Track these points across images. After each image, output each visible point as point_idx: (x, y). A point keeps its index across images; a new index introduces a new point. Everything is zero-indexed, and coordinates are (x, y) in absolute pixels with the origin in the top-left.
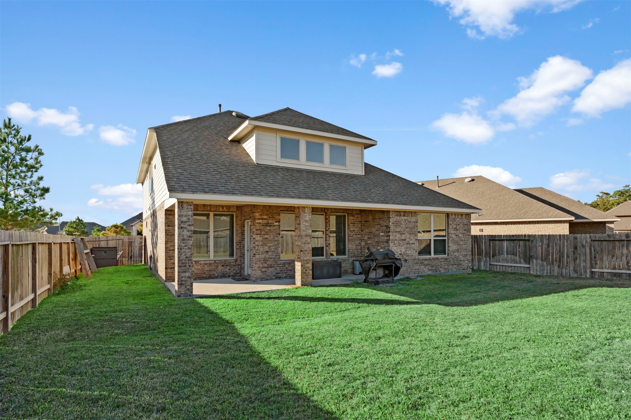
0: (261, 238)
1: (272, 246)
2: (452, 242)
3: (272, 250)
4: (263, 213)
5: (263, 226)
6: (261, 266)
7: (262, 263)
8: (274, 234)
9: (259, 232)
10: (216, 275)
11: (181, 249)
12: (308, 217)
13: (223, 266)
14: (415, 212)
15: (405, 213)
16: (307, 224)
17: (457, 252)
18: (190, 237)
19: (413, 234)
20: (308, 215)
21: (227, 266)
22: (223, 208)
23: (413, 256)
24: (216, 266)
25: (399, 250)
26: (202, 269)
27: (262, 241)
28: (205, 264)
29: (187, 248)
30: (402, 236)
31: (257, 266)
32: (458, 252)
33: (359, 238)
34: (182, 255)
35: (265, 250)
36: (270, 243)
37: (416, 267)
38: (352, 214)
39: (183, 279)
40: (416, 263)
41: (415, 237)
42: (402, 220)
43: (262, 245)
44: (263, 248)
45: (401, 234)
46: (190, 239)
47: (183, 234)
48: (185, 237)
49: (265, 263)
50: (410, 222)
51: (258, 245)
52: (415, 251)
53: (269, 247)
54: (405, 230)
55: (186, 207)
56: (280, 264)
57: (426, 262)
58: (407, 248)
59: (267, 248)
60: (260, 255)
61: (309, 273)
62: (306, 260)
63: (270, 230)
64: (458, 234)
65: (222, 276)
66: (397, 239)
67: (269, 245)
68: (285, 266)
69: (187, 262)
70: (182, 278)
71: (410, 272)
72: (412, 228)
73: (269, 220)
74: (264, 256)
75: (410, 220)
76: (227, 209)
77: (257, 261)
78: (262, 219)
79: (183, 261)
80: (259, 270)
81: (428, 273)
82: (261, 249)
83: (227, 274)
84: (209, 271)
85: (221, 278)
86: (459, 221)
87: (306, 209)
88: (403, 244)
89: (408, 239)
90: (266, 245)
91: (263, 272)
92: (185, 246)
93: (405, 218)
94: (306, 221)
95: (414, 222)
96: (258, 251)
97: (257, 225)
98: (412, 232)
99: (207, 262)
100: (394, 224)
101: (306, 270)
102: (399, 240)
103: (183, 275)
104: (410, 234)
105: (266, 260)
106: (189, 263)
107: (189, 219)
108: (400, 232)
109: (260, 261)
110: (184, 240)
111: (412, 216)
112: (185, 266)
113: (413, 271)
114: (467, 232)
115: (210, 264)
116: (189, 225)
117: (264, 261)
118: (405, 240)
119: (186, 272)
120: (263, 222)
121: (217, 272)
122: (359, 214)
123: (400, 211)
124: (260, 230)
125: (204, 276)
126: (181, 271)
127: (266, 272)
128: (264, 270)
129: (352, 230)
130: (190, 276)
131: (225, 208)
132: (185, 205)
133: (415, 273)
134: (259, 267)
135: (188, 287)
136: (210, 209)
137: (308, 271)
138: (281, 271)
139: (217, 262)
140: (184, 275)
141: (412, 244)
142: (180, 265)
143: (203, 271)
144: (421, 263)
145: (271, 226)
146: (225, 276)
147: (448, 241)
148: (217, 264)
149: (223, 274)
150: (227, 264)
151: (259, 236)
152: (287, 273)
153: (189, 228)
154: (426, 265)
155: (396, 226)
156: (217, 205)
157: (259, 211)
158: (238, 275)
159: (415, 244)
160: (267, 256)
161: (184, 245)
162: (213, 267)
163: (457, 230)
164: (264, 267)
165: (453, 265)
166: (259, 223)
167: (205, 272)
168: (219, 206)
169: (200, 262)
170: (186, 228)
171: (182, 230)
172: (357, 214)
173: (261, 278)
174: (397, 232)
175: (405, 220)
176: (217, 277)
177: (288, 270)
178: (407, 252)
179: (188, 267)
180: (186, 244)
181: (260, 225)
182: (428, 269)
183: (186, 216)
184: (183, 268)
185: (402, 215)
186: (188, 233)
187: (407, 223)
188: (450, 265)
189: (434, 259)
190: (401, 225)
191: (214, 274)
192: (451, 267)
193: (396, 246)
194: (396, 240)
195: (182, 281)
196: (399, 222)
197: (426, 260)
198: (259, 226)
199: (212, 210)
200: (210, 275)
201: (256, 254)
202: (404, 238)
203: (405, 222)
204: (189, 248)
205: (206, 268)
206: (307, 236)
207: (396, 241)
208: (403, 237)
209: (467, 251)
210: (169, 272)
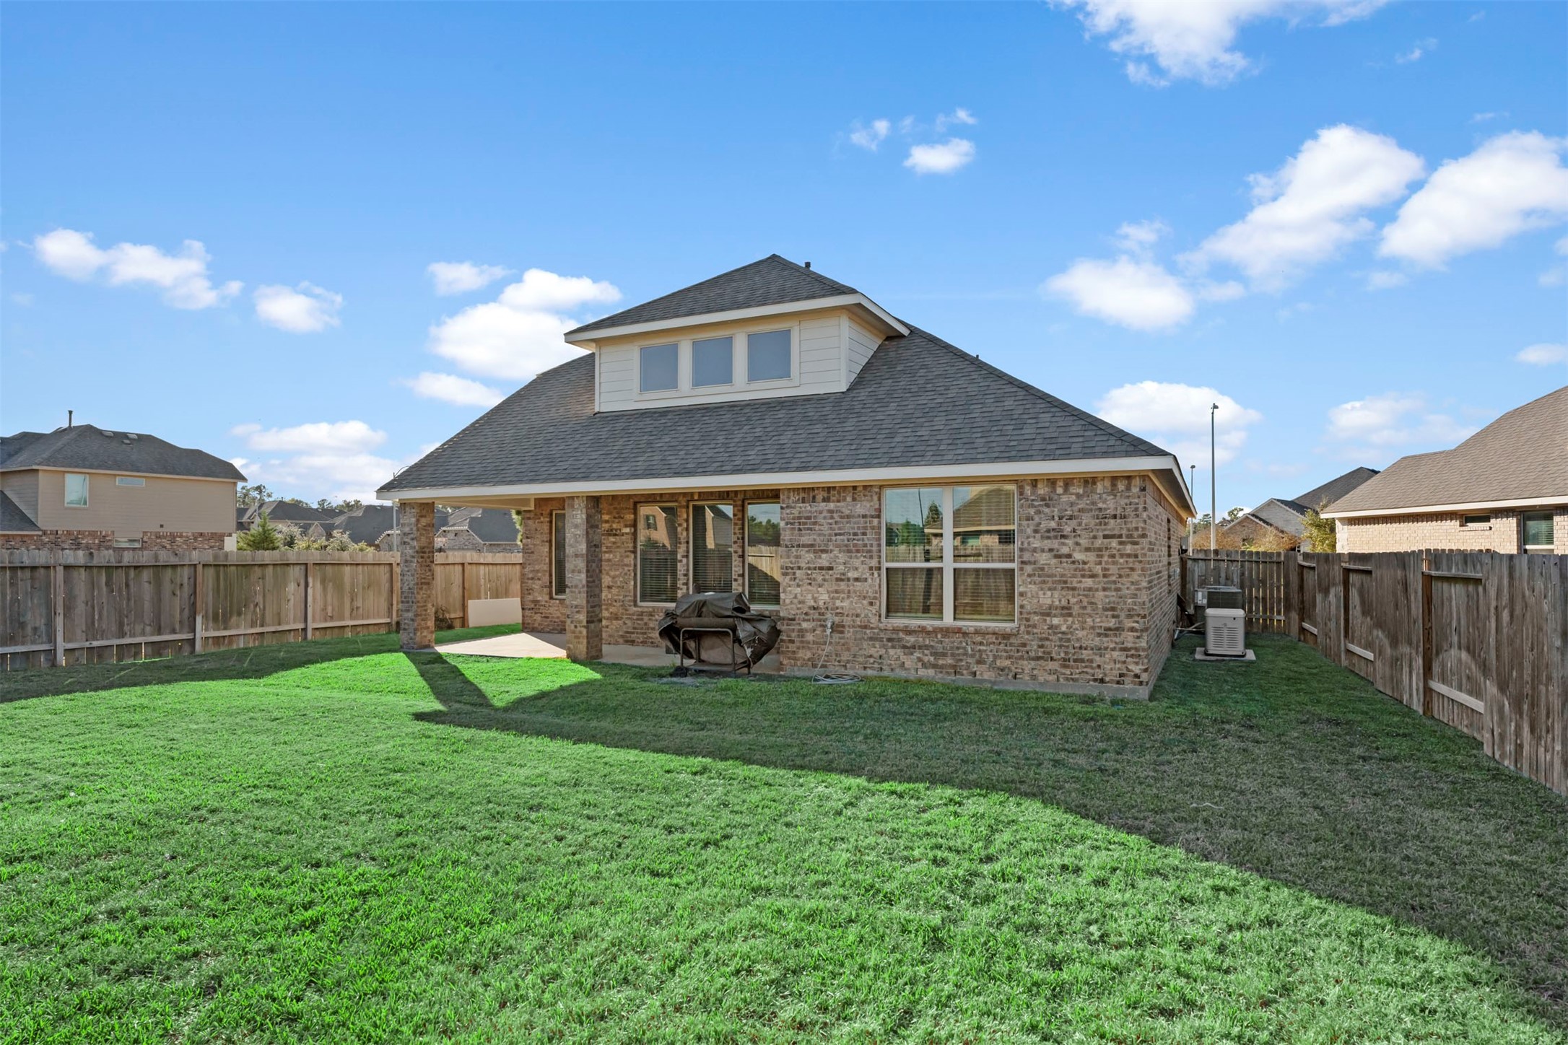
1: (619, 576)
2: (1037, 579)
3: (619, 584)
8: (622, 550)
12: (579, 517)
14: (865, 487)
15: (830, 491)
16: (577, 533)
17: (1062, 615)
19: (858, 551)
23: (858, 616)
25: (810, 596)
30: (820, 557)
32: (1070, 615)
34: (405, 585)
36: (616, 570)
37: (873, 651)
39: (407, 621)
40: (871, 639)
41: (868, 560)
42: (821, 512)
45: (815, 552)
50: (848, 517)
52: (865, 602)
53: (613, 578)
54: (831, 540)
56: (633, 615)
57: (911, 639)
58: (837, 592)
61: (580, 632)
62: (576, 607)
63: (614, 543)
64: (1065, 550)
66: (803, 565)
67: (612, 573)
68: (642, 620)
69: (410, 595)
71: (848, 662)
72: (855, 534)
73: (613, 522)
75: (847, 512)
79: (406, 595)
81: (922, 672)
86: (1072, 504)
87: (576, 501)
88: (824, 580)
89: (842, 567)
93: (832, 506)
94: (576, 526)
95: (864, 516)
98: (855, 545)
100: (792, 524)
102: (809, 569)
104: (849, 551)
106: (411, 597)
108: (812, 545)
111: (854, 499)
112: (408, 602)
113: (861, 659)
114: (1121, 543)
118: (831, 568)
119: (408, 611)
123: (813, 489)
130: (413, 618)
133: (865, 668)
135: (411, 635)
137: (578, 628)
138: (634, 628)
140: (407, 615)
141: (857, 580)
144: (889, 640)
145: (615, 535)
154: (914, 647)
155: (800, 530)
159: (866, 580)
160: (610, 596)
163: (1063, 537)
165: (1038, 658)
174: (804, 546)
175: (831, 511)
178: (838, 603)
182: (920, 659)
185: (819, 497)
187: (838, 519)
188: (1022, 658)
189: (947, 632)
190: (817, 527)
192: (1027, 665)
193: (798, 586)
194: (799, 568)
196: (809, 518)
197: (909, 631)
202: (826, 564)
203: (832, 518)
204: (412, 575)
206: (576, 556)
207: (798, 572)
208: (824, 560)
209: (1123, 615)
210: (527, 616)
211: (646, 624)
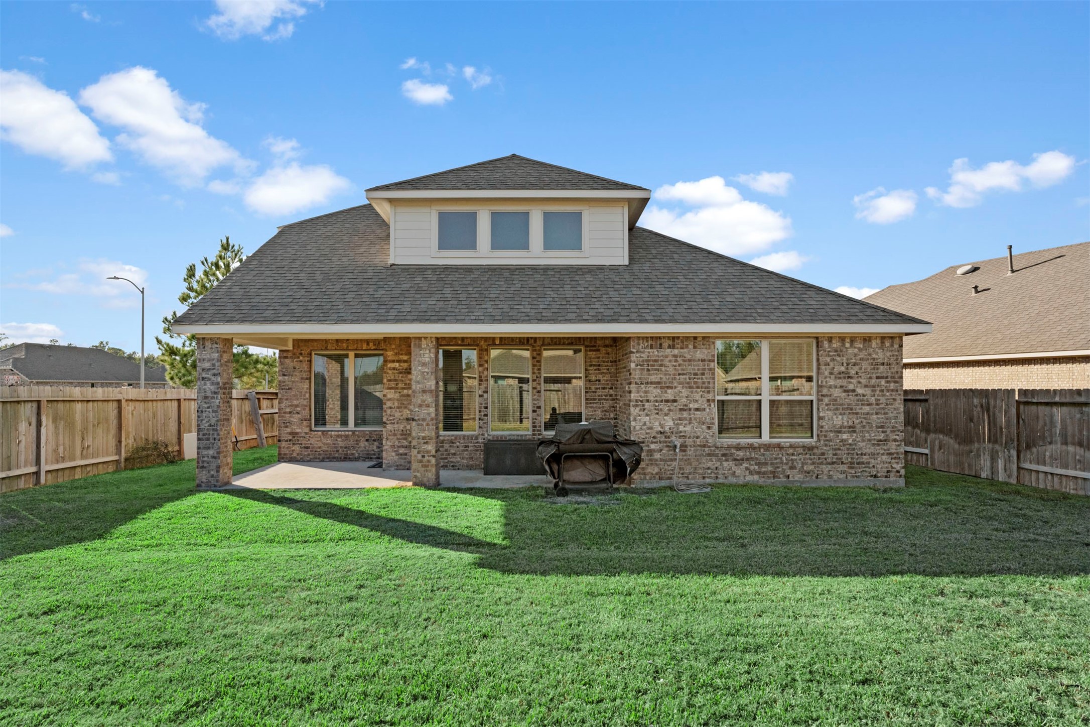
0: (398, 395)
2: (832, 407)
4: (401, 350)
5: (401, 373)
6: (397, 443)
7: (398, 439)
9: (393, 384)
10: (357, 455)
11: (202, 412)
13: (367, 440)
14: (704, 338)
15: (674, 340)
16: (426, 370)
17: (849, 432)
18: (215, 393)
19: (698, 387)
20: (428, 352)
21: (374, 440)
22: (368, 344)
23: (698, 437)
24: (357, 441)
25: (657, 423)
26: (334, 444)
27: (398, 400)
28: (338, 436)
29: (210, 410)
30: (666, 392)
31: (389, 443)
32: (854, 432)
34: (204, 422)
35: (405, 416)
37: (710, 464)
38: (595, 346)
39: (206, 459)
40: (709, 455)
41: (706, 395)
42: (667, 357)
43: (398, 408)
44: (400, 412)
45: (661, 388)
46: (215, 396)
47: (204, 389)
48: (209, 394)
49: (405, 439)
50: (690, 360)
51: (391, 408)
52: (704, 427)
54: (675, 379)
55: (210, 346)
57: (741, 454)
58: (680, 419)
59: (408, 412)
60: (396, 426)
61: (429, 461)
62: (424, 438)
64: (851, 387)
65: (366, 458)
66: (652, 399)
69: (211, 432)
70: (203, 457)
71: (690, 473)
72: (696, 374)
74: (402, 426)
75: (688, 357)
77: (389, 435)
78: (398, 361)
79: (206, 432)
80: (393, 451)
81: (749, 478)
82: (397, 415)
83: (374, 454)
84: (346, 448)
85: (365, 461)
86: (855, 355)
87: (424, 342)
88: (670, 410)
89: (684, 400)
90: (406, 408)
91: (401, 455)
92: (208, 408)
93: (676, 352)
94: (424, 364)
95: (703, 361)
96: (391, 418)
97: (390, 372)
98: (695, 383)
99: (340, 433)
100: (641, 365)
101: (423, 456)
102: (657, 401)
103: (205, 452)
104: (690, 387)
105: (405, 435)
106: (213, 434)
107: (214, 365)
108: (659, 383)
109: (395, 435)
110: (206, 397)
111: (695, 347)
112: (208, 439)
113: (700, 471)
114: (887, 382)
115: (347, 436)
116: (214, 375)
117: (402, 435)
118: (675, 401)
119: (209, 448)
120: (400, 366)
121: (357, 451)
122: (611, 346)
123: (660, 338)
124: (396, 380)
125: (337, 455)
126: (201, 446)
127: (406, 454)
128: (402, 451)
130: (215, 455)
132: (208, 344)
133: (704, 478)
134: (393, 446)
135: (212, 473)
136: (347, 347)
137: (427, 458)
139: (357, 433)
140: (206, 453)
141: (697, 409)
142: (201, 436)
143: (335, 447)
144: (723, 455)
146: (371, 458)
147: (818, 405)
148: (358, 437)
149: (367, 454)
150: (375, 437)
151: (393, 391)
153: (213, 378)
154: (742, 460)
155: (648, 370)
156: (357, 340)
157: (393, 347)
159: (704, 410)
161: (206, 406)
162: (351, 443)
163: (849, 377)
164: (403, 447)
165: (833, 463)
166: (394, 369)
167: (339, 449)
168: (361, 340)
169: (329, 433)
170: (209, 379)
171: (203, 382)
172: (606, 346)
173: (397, 466)
174: (651, 383)
175: (675, 356)
176: (357, 459)
177: (449, 454)
178: (681, 428)
179: (212, 441)
180: (209, 405)
181: (395, 371)
182: (747, 469)
183: (209, 360)
184: (205, 442)
185: (665, 345)
186: (212, 387)
187: (681, 362)
188: (822, 463)
189: (768, 447)
190: (663, 369)
191: (353, 454)
192: (825, 468)
193: (647, 415)
194: (648, 401)
195: (203, 462)
196: (656, 361)
197: (739, 448)
198: (393, 373)
199: (350, 348)
200: (347, 454)
201: (388, 422)
202: (671, 397)
203: (676, 361)
204: (213, 411)
205: (340, 443)
206: (424, 391)
207: (647, 404)
208: (670, 394)
209: (889, 431)
210: (284, 447)
211: (446, 450)
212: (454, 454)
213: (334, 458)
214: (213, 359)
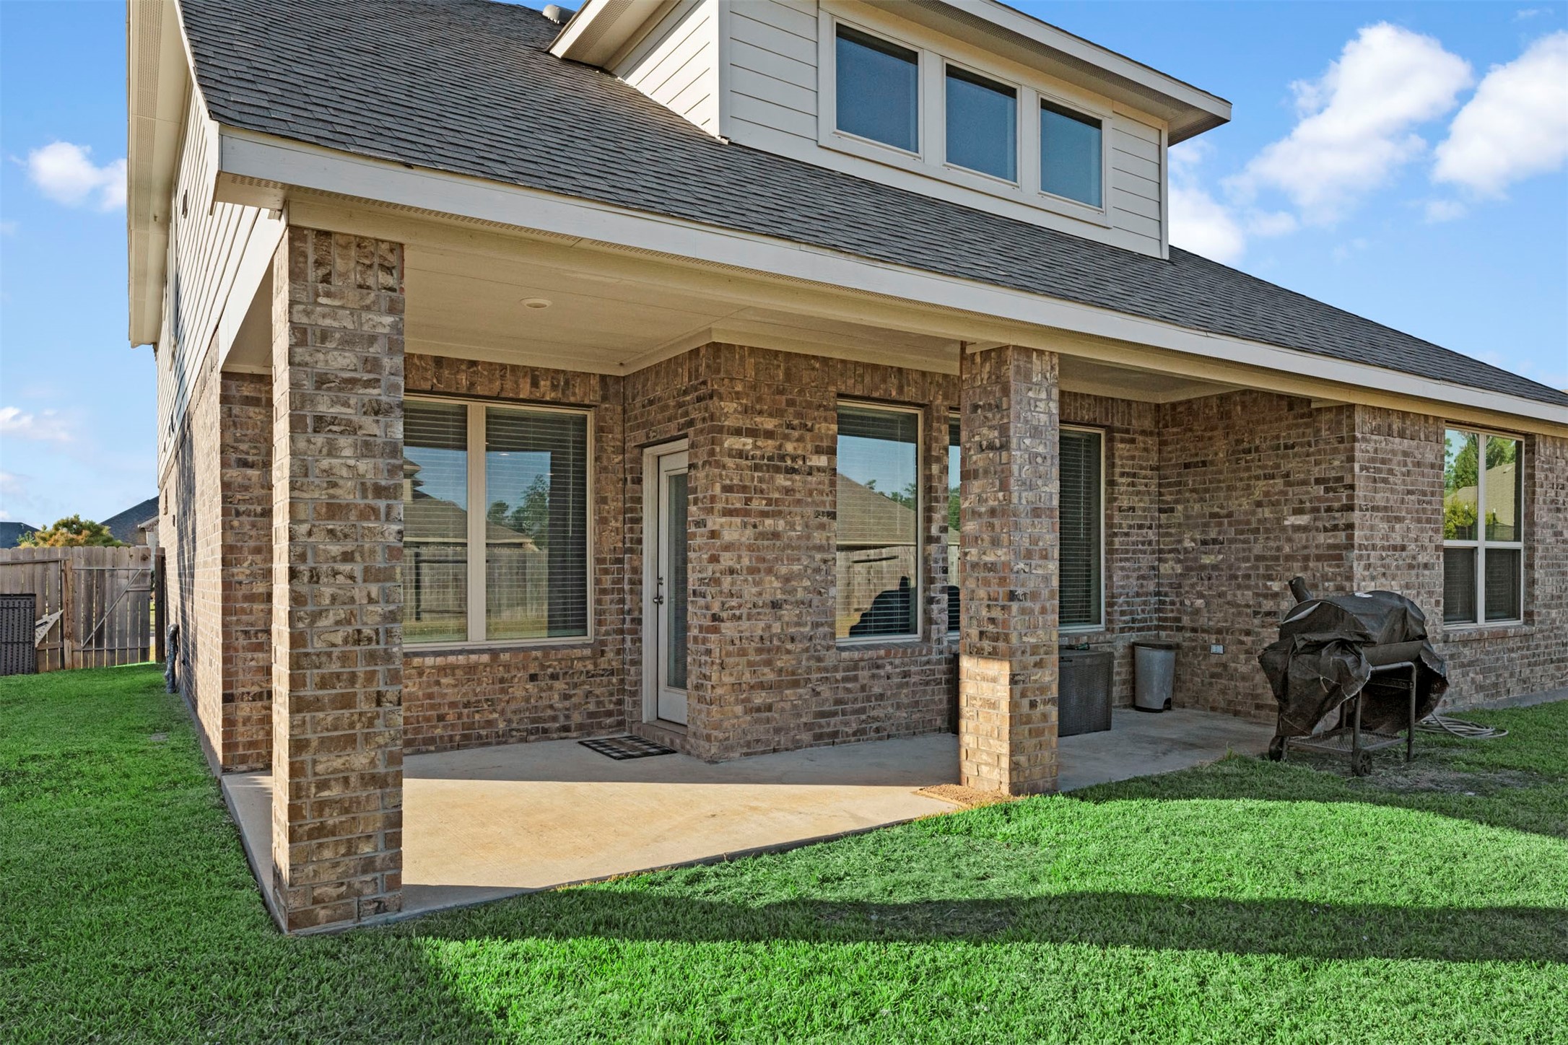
0: (749, 532)
1: (800, 576)
2: (1544, 561)
3: (800, 594)
4: (759, 400)
5: (757, 468)
6: (747, 677)
7: (750, 664)
8: (809, 511)
9: (737, 501)
10: (502, 725)
11: (315, 577)
12: (1042, 405)
13: (533, 678)
14: (1435, 420)
15: (1406, 419)
18: (379, 491)
19: (1427, 521)
20: (1043, 396)
21: (554, 677)
22: (535, 384)
24: (502, 681)
26: (430, 696)
27: (750, 548)
28: (442, 670)
29: (357, 569)
30: (1393, 529)
31: (727, 679)
33: (1150, 543)
34: (323, 623)
35: (767, 597)
36: (792, 560)
38: (1127, 431)
39: (334, 792)
41: (1435, 536)
42: (1394, 452)
43: (752, 571)
44: (756, 584)
45: (1388, 520)
46: (382, 504)
47: (328, 472)
48: (347, 494)
49: (768, 663)
50: (1420, 464)
51: (731, 571)
52: (1434, 600)
53: (787, 579)
54: (1403, 501)
55: (354, 277)
56: (835, 669)
57: (1467, 653)
58: (1410, 588)
59: (776, 584)
60: (745, 624)
61: (1045, 717)
62: (1035, 649)
63: (788, 491)
64: (1560, 526)
65: (530, 732)
66: (1379, 543)
67: (783, 570)
68: (855, 679)
69: (361, 669)
70: (323, 785)
72: (1424, 494)
73: (787, 437)
74: (762, 624)
75: (1419, 456)
76: (554, 387)
77: (729, 654)
78: (752, 433)
79: (335, 667)
80: (737, 702)
81: (1475, 699)
82: (750, 591)
83: (554, 719)
84: (467, 705)
85: (524, 740)
86: (1563, 471)
87: (1036, 364)
88: (1398, 567)
89: (1413, 545)
90: (770, 571)
91: (758, 710)
92: (347, 557)
93: (1406, 446)
95: (1436, 465)
96: (734, 602)
97: (730, 462)
98: (1424, 511)
99: (451, 659)
100: (1367, 469)
101: (1033, 705)
102: (1383, 548)
103: (329, 763)
104: (1419, 520)
105: (769, 651)
106: (370, 677)
107: (372, 364)
108: (1386, 509)
109: (743, 652)
110: (334, 510)
111: (1428, 437)
112: (346, 702)
115: (471, 669)
116: (377, 410)
117: (759, 651)
118: (1403, 548)
119: (351, 741)
120: (756, 447)
121: (502, 713)
122: (1151, 434)
123: (1389, 411)
124: (744, 489)
125: (438, 731)
126: (313, 738)
127: (769, 708)
128: (759, 698)
129: (1125, 504)
130: (381, 769)
131: (544, 384)
132: (343, 264)
134: (736, 687)
135: (366, 849)
136: (472, 384)
138: (838, 702)
139: (505, 657)
140: (338, 763)
141: (1426, 566)
142: (308, 692)
143: (432, 707)
144: (1451, 657)
145: (793, 471)
146: (545, 731)
147: (1530, 558)
148: (507, 667)
149: (534, 721)
150: (555, 666)
151: (738, 520)
152: (863, 710)
153: (370, 425)
154: (1468, 664)
155: (1375, 481)
156: (503, 367)
157: (739, 388)
158: (608, 721)
159: (1433, 567)
160: (776, 628)
161: (335, 549)
162: (485, 687)
163: (1558, 509)
164: (761, 686)
165: (1545, 662)
166: (741, 454)
167: (445, 710)
168: (514, 368)
169: (417, 661)
170: (351, 429)
171: (320, 439)
172: (1143, 433)
173: (748, 744)
174: (1378, 509)
175: (1405, 454)
176: (502, 739)
177: (868, 699)
179: (365, 706)
180: (349, 546)
181: (743, 462)
182: (1473, 681)
183: (348, 341)
184: (328, 716)
186: (364, 466)
187: (1410, 467)
188: (1535, 664)
190: (1391, 478)
191: (490, 723)
192: (1539, 672)
194: (1374, 547)
195: (321, 806)
196: (1383, 461)
197: (1466, 641)
198: (738, 467)
199: (479, 390)
200: (471, 726)
201: (724, 615)
202: (1399, 540)
203: (1405, 465)
204: (370, 575)
205: (450, 690)
206: (1036, 512)
207: (1372, 553)
208: (1398, 533)
210: (247, 720)
212: (881, 697)
213: (432, 740)
214: (372, 339)
